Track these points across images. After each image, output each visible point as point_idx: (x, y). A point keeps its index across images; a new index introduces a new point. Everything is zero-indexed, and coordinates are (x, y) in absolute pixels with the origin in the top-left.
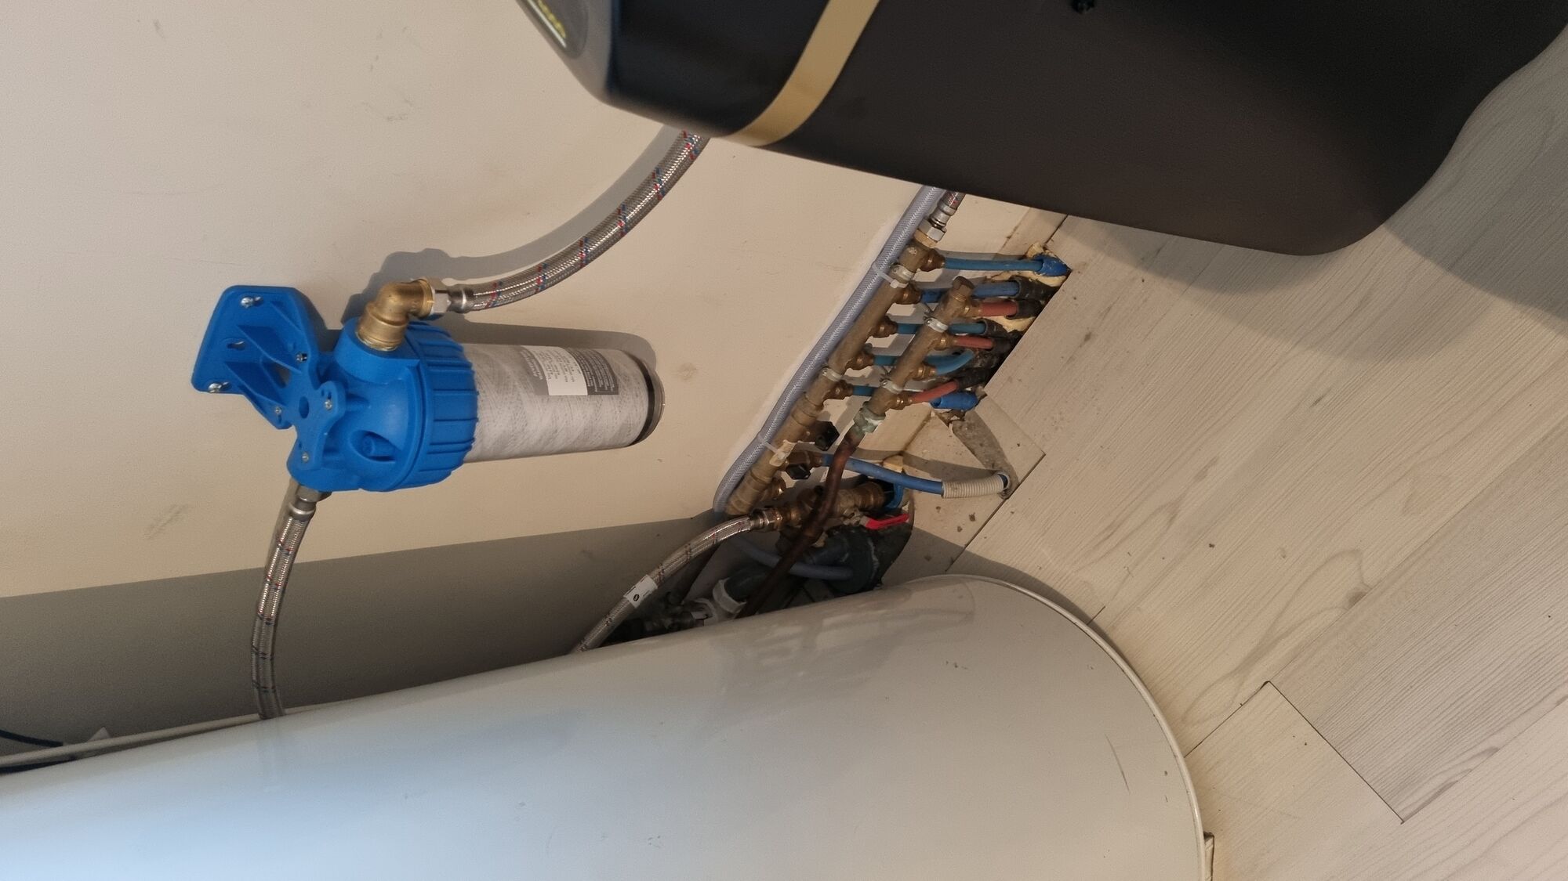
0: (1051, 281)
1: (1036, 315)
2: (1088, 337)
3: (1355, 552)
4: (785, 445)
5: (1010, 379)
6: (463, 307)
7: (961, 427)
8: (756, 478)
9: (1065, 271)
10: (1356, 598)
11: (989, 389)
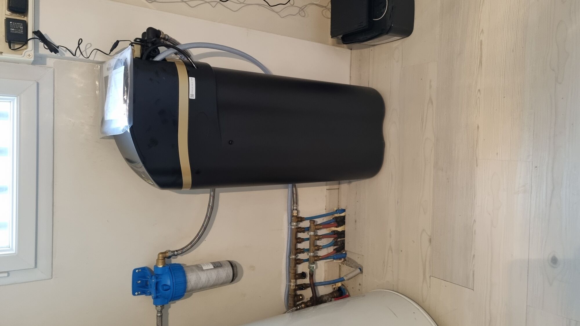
0: (343, 214)
1: (345, 224)
2: (356, 221)
3: (424, 230)
4: (292, 281)
5: (348, 243)
6: (176, 254)
7: (347, 263)
8: (290, 295)
9: (344, 211)
10: (430, 241)
11: (346, 249)
